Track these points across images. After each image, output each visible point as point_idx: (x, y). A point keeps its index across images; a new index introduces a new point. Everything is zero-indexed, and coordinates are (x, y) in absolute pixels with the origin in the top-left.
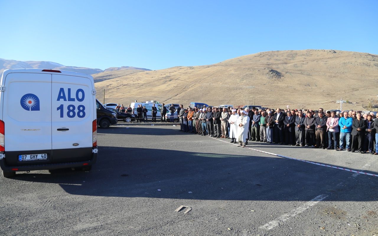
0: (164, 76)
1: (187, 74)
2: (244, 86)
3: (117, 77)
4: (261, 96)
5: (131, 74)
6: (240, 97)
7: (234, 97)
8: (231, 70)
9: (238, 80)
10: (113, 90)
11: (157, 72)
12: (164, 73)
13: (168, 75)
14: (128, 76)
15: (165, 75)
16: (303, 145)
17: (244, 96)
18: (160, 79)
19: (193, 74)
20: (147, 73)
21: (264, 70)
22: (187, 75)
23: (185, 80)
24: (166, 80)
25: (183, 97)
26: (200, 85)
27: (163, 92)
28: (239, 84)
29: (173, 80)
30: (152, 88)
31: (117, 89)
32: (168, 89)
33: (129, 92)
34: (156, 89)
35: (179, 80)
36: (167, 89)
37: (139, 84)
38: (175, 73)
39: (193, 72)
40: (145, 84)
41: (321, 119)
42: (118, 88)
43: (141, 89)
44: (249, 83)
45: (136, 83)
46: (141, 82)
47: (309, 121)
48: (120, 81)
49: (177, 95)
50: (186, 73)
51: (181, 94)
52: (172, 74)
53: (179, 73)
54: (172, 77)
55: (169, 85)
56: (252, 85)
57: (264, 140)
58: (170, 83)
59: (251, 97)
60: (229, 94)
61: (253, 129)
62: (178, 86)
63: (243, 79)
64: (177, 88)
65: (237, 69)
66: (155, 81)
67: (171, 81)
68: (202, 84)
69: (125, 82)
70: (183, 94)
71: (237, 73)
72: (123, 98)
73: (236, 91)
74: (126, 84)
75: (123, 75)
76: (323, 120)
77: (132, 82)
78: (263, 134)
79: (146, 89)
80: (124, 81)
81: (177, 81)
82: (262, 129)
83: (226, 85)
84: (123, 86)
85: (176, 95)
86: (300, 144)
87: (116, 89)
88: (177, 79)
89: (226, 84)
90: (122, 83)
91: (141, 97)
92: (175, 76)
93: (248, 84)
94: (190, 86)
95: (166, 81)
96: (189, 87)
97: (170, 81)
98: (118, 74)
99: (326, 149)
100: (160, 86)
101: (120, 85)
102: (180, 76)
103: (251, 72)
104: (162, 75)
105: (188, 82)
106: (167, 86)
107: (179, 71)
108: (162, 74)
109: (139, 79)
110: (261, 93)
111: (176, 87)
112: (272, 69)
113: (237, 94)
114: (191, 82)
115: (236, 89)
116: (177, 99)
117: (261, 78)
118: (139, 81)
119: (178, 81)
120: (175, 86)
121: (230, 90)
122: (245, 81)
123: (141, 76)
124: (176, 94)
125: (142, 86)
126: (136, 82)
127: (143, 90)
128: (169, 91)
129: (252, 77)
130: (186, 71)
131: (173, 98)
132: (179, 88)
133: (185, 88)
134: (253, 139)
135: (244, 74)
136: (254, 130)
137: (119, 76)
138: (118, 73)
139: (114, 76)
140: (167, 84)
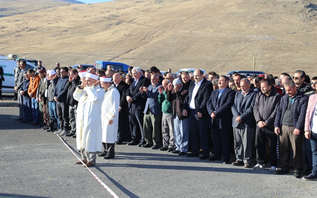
0: (107, 15)
1: (150, 12)
2: (255, 36)
3: (16, 14)
4: (287, 54)
5: (45, 8)
6: (246, 55)
7: (234, 56)
8: (231, 6)
9: (243, 25)
10: (8, 38)
11: (93, 6)
12: (108, 10)
13: (115, 13)
14: (39, 13)
15: (109, 14)
16: (252, 163)
17: (253, 55)
18: (98, 20)
19: (161, 13)
20: (75, 9)
21: (295, 5)
22: (148, 14)
23: (145, 23)
24: (109, 23)
25: (142, 54)
26: (173, 34)
27: (104, 44)
28: (244, 33)
29: (124, 23)
30: (84, 37)
31: (17, 36)
32: (114, 38)
33: (40, 43)
34: (92, 38)
35: (134, 23)
36: (112, 40)
37: (59, 29)
38: (127, 10)
39: (159, 8)
40: (70, 28)
41: (293, 98)
42: (17, 34)
43: (64, 38)
44: (264, 30)
45: (53, 27)
46: (63, 25)
47: (264, 105)
48: (22, 21)
49: (131, 50)
50: (147, 10)
51: (137, 50)
52: (122, 11)
53: (135, 10)
54: (122, 18)
55: (116, 31)
56: (270, 35)
57: (169, 147)
58: (117, 28)
59: (266, 56)
60: (226, 51)
61: (147, 120)
62: (132, 35)
63: (252, 23)
64: (130, 38)
65: (242, 3)
66: (89, 24)
67: (120, 25)
68: (176, 32)
69: (32, 24)
70: (141, 49)
71: (242, 11)
72: (29, 53)
73: (239, 44)
74: (35, 27)
75: (29, 10)
76: (299, 101)
77: (45, 25)
78: (167, 130)
79: (73, 38)
80: (31, 21)
81: (130, 24)
82: (165, 121)
83: (221, 35)
84: (28, 31)
85: (128, 52)
86: (245, 161)
87: (13, 35)
88: (131, 21)
89: (220, 31)
90: (26, 26)
91: (63, 54)
92: (126, 15)
93: (261, 32)
94: (155, 35)
95: (111, 25)
96: (153, 37)
97: (118, 24)
98: (18, 8)
99: (303, 178)
100: (98, 34)
101: (23, 30)
102: (137, 15)
103: (268, 10)
104: (102, 13)
105: (150, 26)
106: (113, 33)
107: (135, 7)
108: (103, 10)
109: (59, 19)
110: (286, 48)
111: (129, 35)
112: (312, 3)
113: (241, 50)
114: (155, 28)
115: (239, 42)
116: (130, 58)
117: (287, 21)
118: (60, 22)
119: (133, 25)
120: (127, 34)
121: (227, 42)
122: (256, 26)
123: (64, 14)
124: (129, 49)
125: (65, 33)
126: (54, 25)
127: (66, 41)
128: (115, 44)
129: (270, 18)
130: (148, 7)
131: (121, 57)
132: (134, 37)
133: (144, 39)
134: (147, 143)
135: (256, 14)
136: (149, 121)
137: (21, 11)
138: (20, 6)
139: (10, 12)
140: (112, 31)
